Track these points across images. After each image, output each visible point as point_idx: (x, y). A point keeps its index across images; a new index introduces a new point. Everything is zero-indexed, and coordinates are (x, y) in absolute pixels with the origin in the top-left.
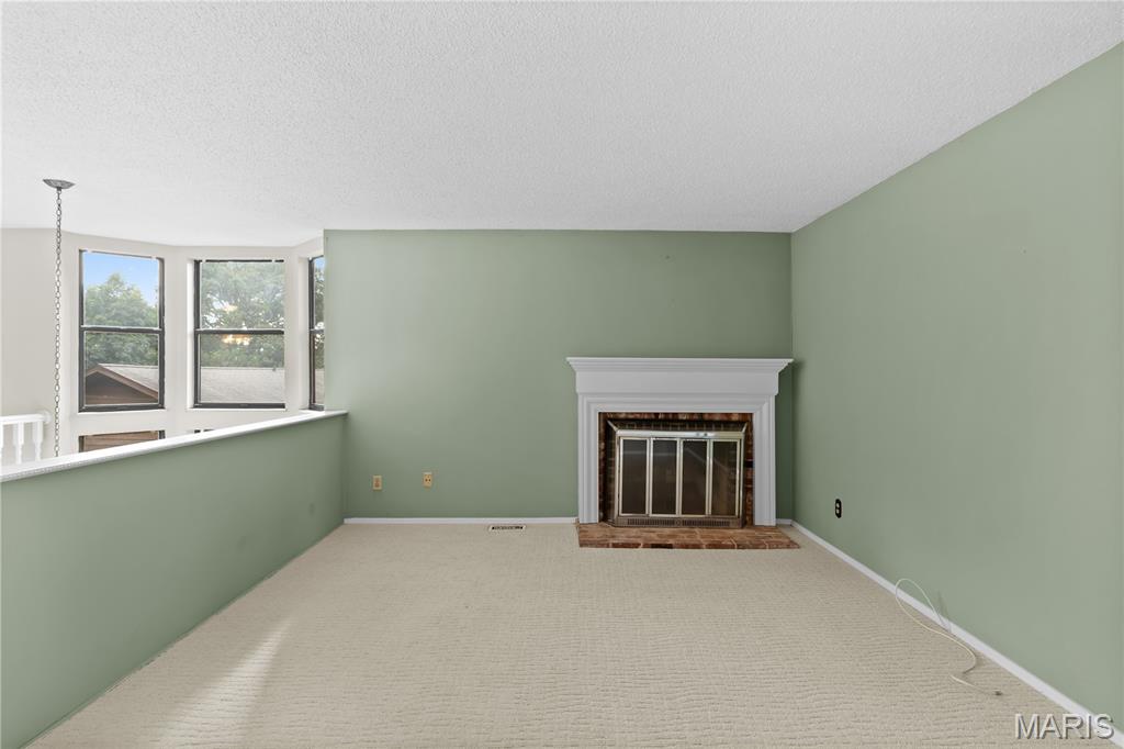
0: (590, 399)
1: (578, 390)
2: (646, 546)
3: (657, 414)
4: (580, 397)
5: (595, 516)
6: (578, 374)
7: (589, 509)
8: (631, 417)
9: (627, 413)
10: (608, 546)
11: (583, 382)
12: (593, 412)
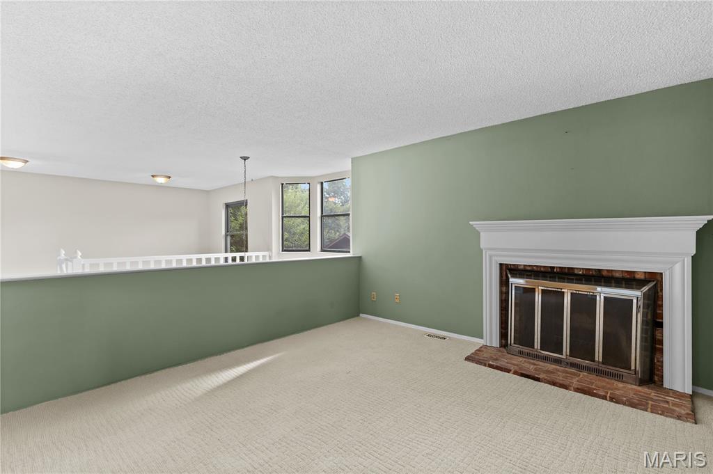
0: (493, 253)
1: (481, 246)
2: (516, 373)
3: (553, 268)
4: (484, 252)
5: (496, 342)
6: (482, 234)
7: (491, 336)
8: (528, 268)
9: (525, 265)
10: (485, 365)
11: (486, 241)
12: (494, 262)
